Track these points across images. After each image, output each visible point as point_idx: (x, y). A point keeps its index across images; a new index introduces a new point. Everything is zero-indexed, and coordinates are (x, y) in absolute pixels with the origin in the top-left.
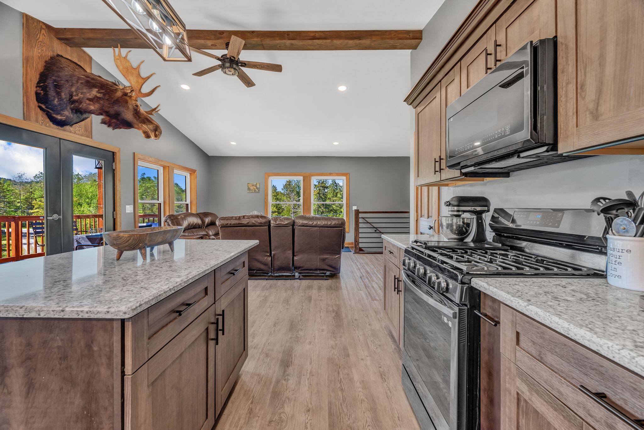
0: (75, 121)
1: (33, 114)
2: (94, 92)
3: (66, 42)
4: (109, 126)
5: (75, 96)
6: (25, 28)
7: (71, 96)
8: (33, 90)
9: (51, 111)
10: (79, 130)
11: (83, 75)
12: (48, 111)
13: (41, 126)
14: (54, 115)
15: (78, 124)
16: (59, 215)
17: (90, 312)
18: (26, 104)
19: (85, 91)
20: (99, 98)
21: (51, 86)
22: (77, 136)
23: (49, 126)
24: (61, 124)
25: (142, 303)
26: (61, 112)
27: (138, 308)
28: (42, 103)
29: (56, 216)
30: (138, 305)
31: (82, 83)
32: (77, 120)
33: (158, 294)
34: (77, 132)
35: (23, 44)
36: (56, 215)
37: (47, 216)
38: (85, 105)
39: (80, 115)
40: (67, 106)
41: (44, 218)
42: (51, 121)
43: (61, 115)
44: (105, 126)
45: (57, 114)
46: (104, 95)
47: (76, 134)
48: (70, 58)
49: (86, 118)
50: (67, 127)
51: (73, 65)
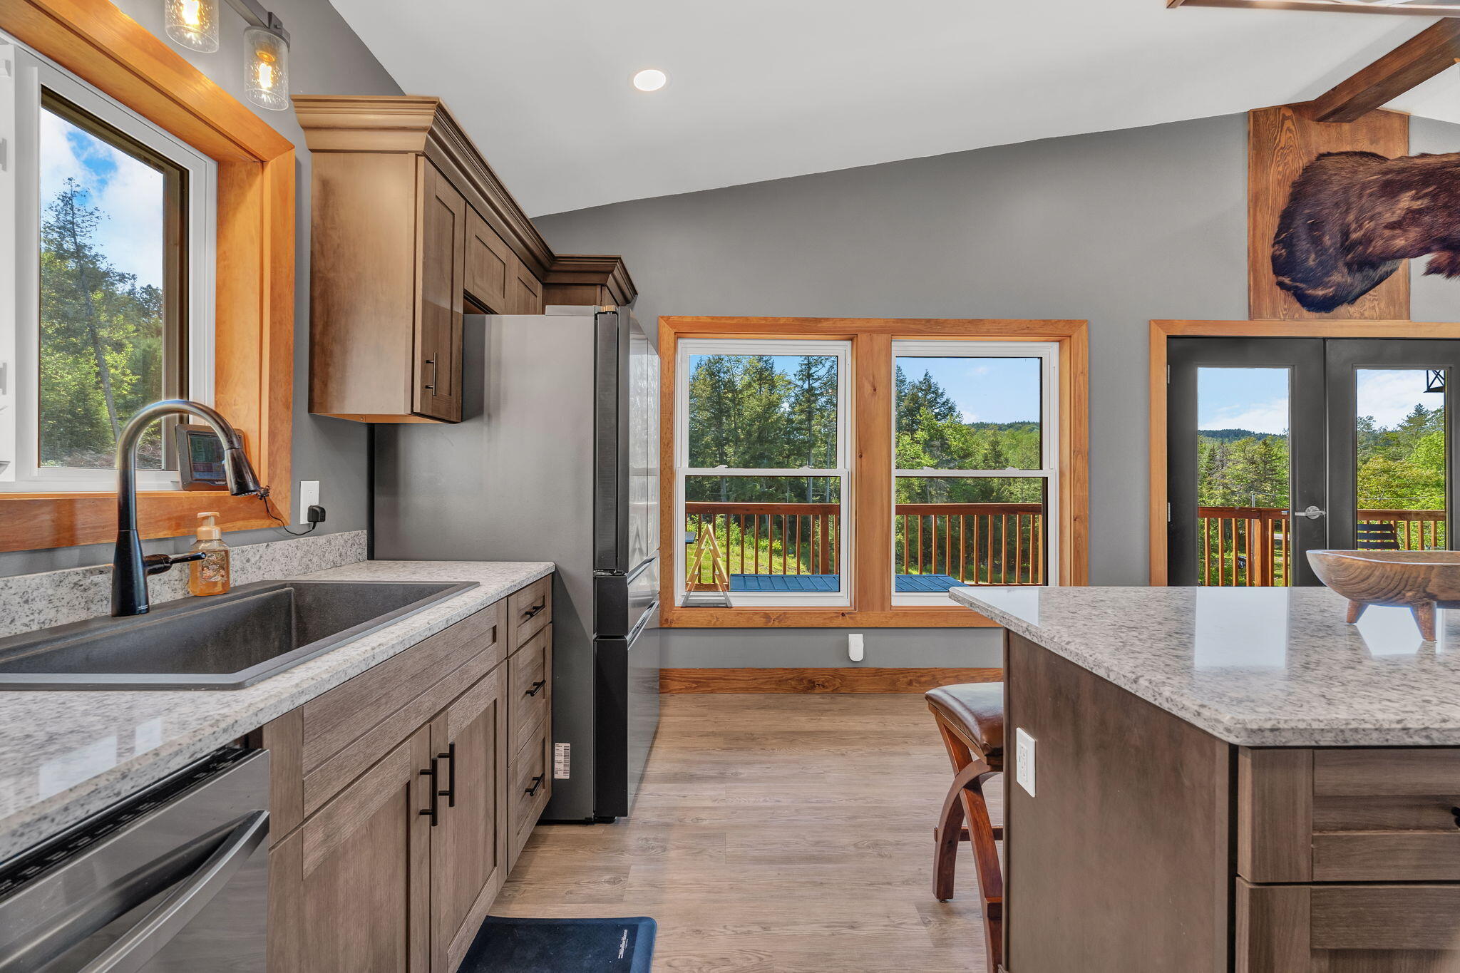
0: (1357, 290)
1: (1267, 303)
2: (1406, 201)
3: (1337, 117)
4: (1449, 276)
5: (1355, 231)
6: (1251, 138)
7: (1346, 234)
8: (1266, 251)
9: (1302, 285)
10: (1373, 308)
11: (1374, 175)
12: (1297, 287)
13: (1283, 323)
14: (1311, 292)
15: (1371, 292)
16: (1322, 507)
17: (1172, 700)
18: (1255, 288)
19: (1379, 209)
20: (1420, 212)
21: (1303, 234)
22: (1370, 323)
23: (1301, 318)
24: (1325, 306)
25: (1281, 726)
26: (1326, 279)
27: (1267, 734)
28: (1283, 275)
29: (1313, 512)
30: (1268, 725)
31: (1371, 195)
32: (1367, 284)
33: (1347, 724)
34: (1366, 314)
35: (1249, 171)
36: (1315, 508)
37: (1294, 510)
38: (1380, 243)
39: (1371, 272)
40: (1336, 261)
41: (1289, 513)
42: (1303, 306)
43: (1326, 286)
44: (1439, 279)
45: (1315, 287)
46: (1434, 196)
47: (1366, 318)
48: (1348, 148)
49: (1388, 274)
50: (1343, 309)
51: (1351, 162)
